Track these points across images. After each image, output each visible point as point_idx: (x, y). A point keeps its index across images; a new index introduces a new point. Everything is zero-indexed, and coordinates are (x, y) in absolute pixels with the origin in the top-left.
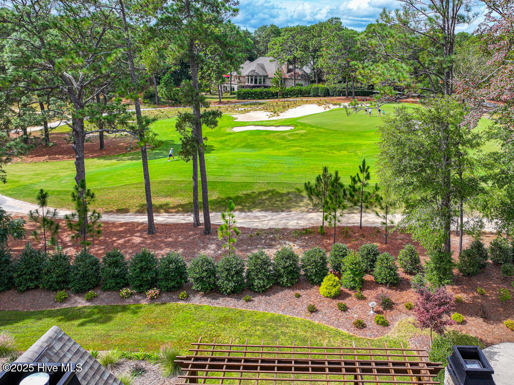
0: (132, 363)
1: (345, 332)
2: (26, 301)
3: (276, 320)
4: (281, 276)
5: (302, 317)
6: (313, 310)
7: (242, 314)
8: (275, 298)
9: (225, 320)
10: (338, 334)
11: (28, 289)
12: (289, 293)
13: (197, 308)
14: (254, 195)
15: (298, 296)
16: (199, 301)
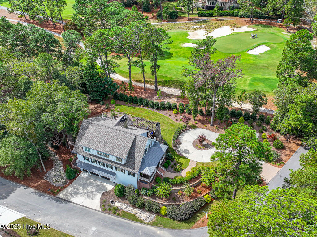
0: (136, 118)
1: (173, 120)
2: (121, 102)
3: (163, 116)
4: (166, 107)
5: (167, 116)
6: (170, 115)
7: (157, 113)
8: (164, 111)
9: (153, 114)
10: (172, 120)
11: (121, 101)
12: (167, 111)
13: (149, 110)
14: (173, 81)
15: (169, 112)
16: (150, 109)
